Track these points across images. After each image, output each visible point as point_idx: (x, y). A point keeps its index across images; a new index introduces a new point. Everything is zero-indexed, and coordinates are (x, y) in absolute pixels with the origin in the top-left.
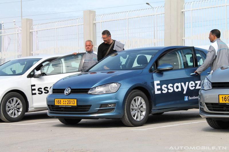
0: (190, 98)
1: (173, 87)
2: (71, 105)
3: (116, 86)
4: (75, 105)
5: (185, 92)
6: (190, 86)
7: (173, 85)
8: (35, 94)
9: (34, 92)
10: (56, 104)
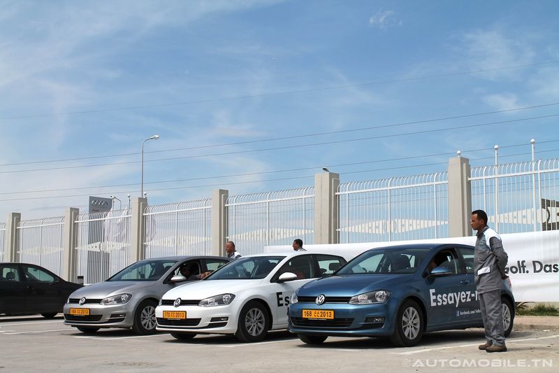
0: (462, 314)
1: (447, 298)
2: (326, 317)
3: (385, 294)
4: (332, 317)
5: (457, 306)
6: (462, 297)
7: (447, 295)
8: (282, 305)
9: (281, 302)
10: (304, 316)
